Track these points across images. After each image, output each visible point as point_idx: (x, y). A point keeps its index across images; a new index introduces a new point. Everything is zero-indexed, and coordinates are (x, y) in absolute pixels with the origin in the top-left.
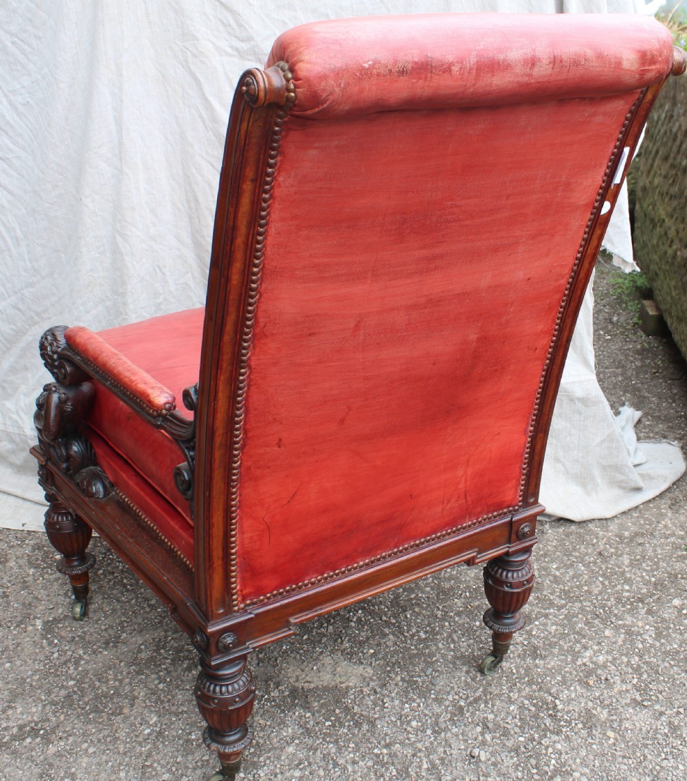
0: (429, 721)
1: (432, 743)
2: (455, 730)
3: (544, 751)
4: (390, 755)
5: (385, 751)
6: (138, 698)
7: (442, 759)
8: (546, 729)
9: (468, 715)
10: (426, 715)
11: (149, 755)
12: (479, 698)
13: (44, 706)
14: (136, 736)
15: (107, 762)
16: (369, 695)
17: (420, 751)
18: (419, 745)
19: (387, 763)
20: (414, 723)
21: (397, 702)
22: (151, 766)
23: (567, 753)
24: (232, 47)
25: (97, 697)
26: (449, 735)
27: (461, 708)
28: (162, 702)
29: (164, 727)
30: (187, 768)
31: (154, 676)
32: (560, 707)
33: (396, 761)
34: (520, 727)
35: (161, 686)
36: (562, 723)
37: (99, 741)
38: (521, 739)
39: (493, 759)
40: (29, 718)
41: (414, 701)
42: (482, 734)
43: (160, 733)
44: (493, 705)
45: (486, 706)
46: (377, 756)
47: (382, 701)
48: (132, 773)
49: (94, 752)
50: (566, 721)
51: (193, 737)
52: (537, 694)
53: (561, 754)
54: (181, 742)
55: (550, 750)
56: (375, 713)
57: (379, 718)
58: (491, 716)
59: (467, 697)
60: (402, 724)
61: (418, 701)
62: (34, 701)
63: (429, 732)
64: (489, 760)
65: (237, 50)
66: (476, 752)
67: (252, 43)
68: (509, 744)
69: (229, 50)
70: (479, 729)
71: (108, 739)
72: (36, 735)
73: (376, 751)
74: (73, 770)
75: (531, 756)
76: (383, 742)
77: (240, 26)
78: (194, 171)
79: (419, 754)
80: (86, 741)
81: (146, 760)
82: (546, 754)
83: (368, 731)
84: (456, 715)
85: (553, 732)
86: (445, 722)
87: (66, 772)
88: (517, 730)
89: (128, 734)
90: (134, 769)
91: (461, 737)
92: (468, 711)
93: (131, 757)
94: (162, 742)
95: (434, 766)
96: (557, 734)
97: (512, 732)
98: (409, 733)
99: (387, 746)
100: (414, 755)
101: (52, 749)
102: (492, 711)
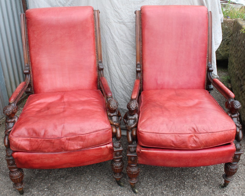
0: (154, 184)
1: (153, 189)
2: (159, 186)
3: (180, 193)
4: (143, 190)
5: (142, 189)
6: (87, 172)
7: (155, 193)
8: (181, 188)
9: (163, 183)
10: (153, 182)
11: (88, 184)
12: (167, 180)
13: (66, 171)
14: (86, 180)
15: (78, 185)
16: (140, 176)
17: (150, 190)
18: (150, 189)
19: (142, 192)
20: (150, 184)
21: (147, 178)
22: (88, 187)
23: (185, 194)
24: (118, 21)
25: (78, 171)
26: (158, 187)
27: (162, 181)
28: (93, 173)
29: (92, 179)
30: (96, 188)
31: (91, 167)
32: (186, 184)
33: (144, 192)
34: (175, 187)
35: (93, 170)
36: (186, 187)
37: (77, 180)
38: (175, 190)
39: (167, 194)
40: (63, 174)
41: (151, 179)
42: (166, 188)
43: (91, 180)
44: (170, 181)
45: (168, 181)
46: (140, 190)
47: (143, 178)
48: (83, 188)
49: (76, 183)
50: (187, 187)
51: (98, 182)
52: (181, 180)
53: (184, 194)
54: (95, 182)
55: (181, 193)
56: (141, 180)
57: (142, 182)
58: (169, 184)
59: (164, 179)
60: (147, 183)
61: (152, 179)
62: (64, 170)
63: (153, 186)
64: (166, 194)
65: (119, 22)
66: (163, 192)
67: (122, 20)
68: (172, 191)
69: (117, 22)
70: (165, 187)
71: (79, 180)
72: (64, 178)
73: (140, 189)
74: (71, 186)
75: (176, 194)
76: (142, 187)
77: (120, 16)
78: (108, 50)
79: (150, 191)
80: (74, 180)
81: (87, 186)
82: (180, 194)
83: (139, 184)
84: (160, 183)
85: (183, 189)
86: (157, 184)
87: (69, 186)
88: (174, 188)
89: (84, 179)
90: (84, 187)
91: (160, 188)
92: (163, 182)
93: (84, 185)
94: (91, 182)
95: (153, 194)
96: (184, 190)
97: (173, 188)
98: (148, 186)
99: (143, 188)
100: (148, 191)
101: (67, 181)
102: (169, 183)
